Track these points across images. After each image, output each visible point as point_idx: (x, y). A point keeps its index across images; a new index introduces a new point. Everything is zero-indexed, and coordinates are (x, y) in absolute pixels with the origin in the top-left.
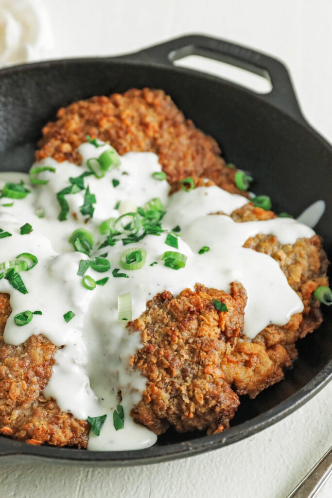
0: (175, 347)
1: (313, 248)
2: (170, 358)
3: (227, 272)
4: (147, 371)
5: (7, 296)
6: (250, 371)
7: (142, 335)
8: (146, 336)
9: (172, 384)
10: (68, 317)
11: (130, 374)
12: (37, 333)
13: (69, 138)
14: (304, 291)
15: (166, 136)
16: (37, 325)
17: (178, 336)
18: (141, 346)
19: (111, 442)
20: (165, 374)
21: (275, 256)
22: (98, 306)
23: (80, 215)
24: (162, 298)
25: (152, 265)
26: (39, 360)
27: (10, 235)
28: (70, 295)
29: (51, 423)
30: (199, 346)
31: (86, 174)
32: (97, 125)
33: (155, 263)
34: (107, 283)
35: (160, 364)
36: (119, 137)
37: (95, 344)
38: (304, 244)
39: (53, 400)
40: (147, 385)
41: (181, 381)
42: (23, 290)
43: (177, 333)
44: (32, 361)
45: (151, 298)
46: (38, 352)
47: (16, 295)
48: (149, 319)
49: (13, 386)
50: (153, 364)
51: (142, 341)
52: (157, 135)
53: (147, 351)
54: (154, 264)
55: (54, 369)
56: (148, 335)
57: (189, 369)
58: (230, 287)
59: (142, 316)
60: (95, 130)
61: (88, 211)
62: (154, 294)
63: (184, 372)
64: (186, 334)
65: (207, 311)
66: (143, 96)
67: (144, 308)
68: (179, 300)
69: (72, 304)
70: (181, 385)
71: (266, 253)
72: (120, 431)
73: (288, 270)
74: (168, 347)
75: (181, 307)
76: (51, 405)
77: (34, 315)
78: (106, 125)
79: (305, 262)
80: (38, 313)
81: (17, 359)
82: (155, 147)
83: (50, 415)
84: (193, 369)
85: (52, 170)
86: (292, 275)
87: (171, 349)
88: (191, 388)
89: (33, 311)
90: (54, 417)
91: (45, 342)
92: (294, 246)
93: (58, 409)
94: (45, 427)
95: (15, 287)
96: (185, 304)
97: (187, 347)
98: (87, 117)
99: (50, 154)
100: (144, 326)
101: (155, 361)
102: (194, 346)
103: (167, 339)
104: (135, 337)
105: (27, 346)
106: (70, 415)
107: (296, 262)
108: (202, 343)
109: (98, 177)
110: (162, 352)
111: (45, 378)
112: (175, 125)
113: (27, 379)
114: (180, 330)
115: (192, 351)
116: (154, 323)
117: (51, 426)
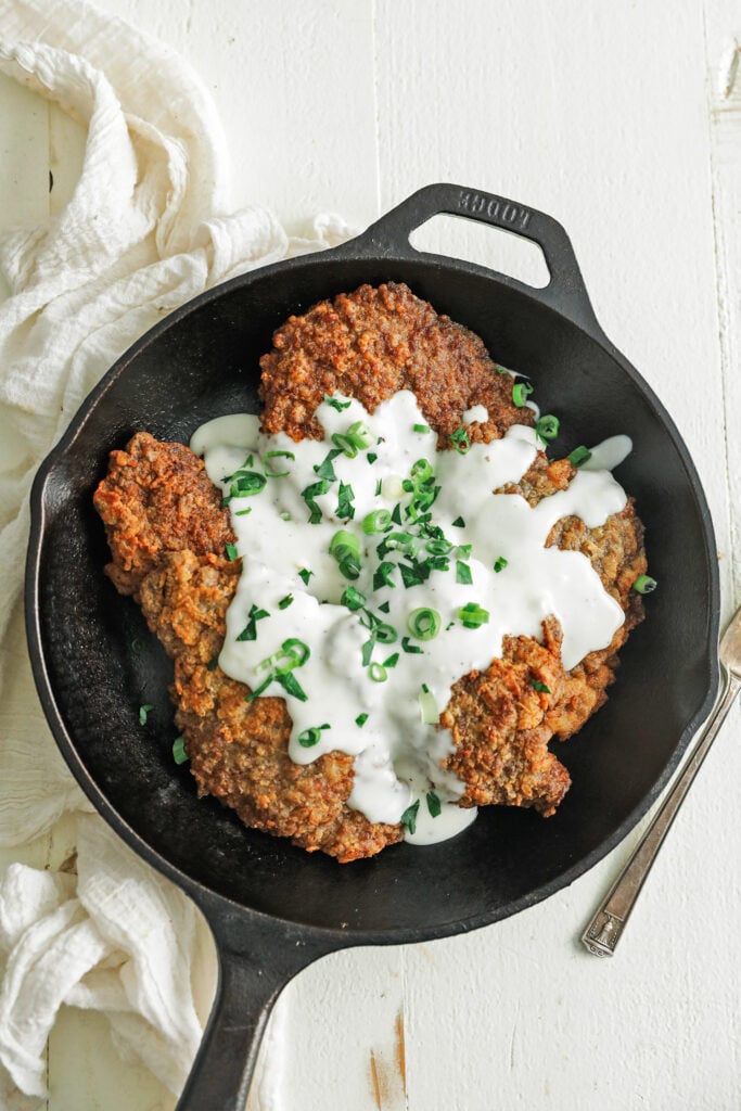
0: (494, 747)
1: (627, 523)
2: (491, 763)
3: (534, 604)
4: (465, 776)
5: (282, 701)
6: (574, 716)
7: (453, 735)
8: (458, 737)
9: (495, 783)
10: (360, 721)
11: (445, 774)
12: (328, 751)
13: (300, 395)
14: (621, 585)
15: (421, 357)
16: (328, 742)
17: (497, 736)
18: (454, 750)
19: (430, 833)
20: (486, 777)
21: (584, 549)
22: (394, 698)
23: (337, 519)
24: (470, 682)
25: (448, 629)
26: (337, 777)
27: (268, 615)
28: (358, 693)
29: (362, 839)
30: (522, 743)
31: (334, 454)
32: (333, 367)
33: (452, 624)
34: (398, 662)
35: (479, 768)
36: (364, 383)
37: (395, 737)
38: (616, 523)
39: (360, 813)
40: (467, 788)
41: (505, 779)
42: (302, 697)
43: (495, 732)
44: (329, 779)
45: (456, 681)
46: (334, 770)
47: (293, 702)
48: (458, 711)
49: (313, 813)
50: (471, 768)
51: (454, 743)
52: (409, 362)
53: (461, 754)
54: (451, 627)
55: (356, 780)
56: (460, 734)
57: (513, 768)
58: (541, 628)
59: (448, 707)
60: (330, 376)
61: (346, 512)
62: (459, 676)
63: (507, 771)
64: (505, 731)
65: (526, 695)
66: (381, 298)
67: (449, 694)
68: (491, 685)
69: (364, 705)
70: (505, 783)
71: (574, 549)
72: (438, 817)
73: (600, 566)
74: (486, 747)
75: (494, 695)
76: (359, 819)
77: (322, 731)
78: (343, 367)
79: (619, 550)
80: (326, 727)
81: (312, 783)
82: (410, 381)
83: (360, 829)
84: (517, 767)
85: (289, 455)
86: (607, 571)
87: (490, 748)
88: (517, 785)
89: (320, 725)
90: (363, 830)
91: (341, 757)
92: (605, 528)
93: (368, 822)
94: (357, 846)
95: (290, 692)
96: (499, 691)
97: (508, 747)
98: (317, 356)
99: (280, 427)
100: (453, 721)
101: (472, 765)
102: (517, 744)
103: (483, 737)
104: (445, 736)
105: (320, 763)
106: (382, 824)
107: (609, 552)
108: (526, 741)
109: (350, 456)
110: (480, 756)
111: (347, 792)
112: (428, 336)
113: (328, 802)
114: (499, 728)
115: (515, 750)
116: (465, 714)
117: (363, 843)
